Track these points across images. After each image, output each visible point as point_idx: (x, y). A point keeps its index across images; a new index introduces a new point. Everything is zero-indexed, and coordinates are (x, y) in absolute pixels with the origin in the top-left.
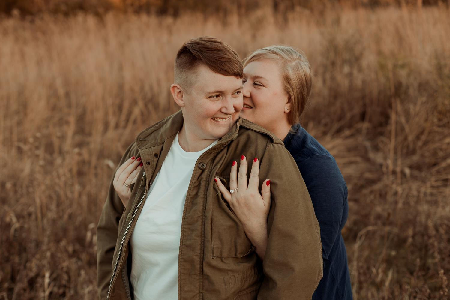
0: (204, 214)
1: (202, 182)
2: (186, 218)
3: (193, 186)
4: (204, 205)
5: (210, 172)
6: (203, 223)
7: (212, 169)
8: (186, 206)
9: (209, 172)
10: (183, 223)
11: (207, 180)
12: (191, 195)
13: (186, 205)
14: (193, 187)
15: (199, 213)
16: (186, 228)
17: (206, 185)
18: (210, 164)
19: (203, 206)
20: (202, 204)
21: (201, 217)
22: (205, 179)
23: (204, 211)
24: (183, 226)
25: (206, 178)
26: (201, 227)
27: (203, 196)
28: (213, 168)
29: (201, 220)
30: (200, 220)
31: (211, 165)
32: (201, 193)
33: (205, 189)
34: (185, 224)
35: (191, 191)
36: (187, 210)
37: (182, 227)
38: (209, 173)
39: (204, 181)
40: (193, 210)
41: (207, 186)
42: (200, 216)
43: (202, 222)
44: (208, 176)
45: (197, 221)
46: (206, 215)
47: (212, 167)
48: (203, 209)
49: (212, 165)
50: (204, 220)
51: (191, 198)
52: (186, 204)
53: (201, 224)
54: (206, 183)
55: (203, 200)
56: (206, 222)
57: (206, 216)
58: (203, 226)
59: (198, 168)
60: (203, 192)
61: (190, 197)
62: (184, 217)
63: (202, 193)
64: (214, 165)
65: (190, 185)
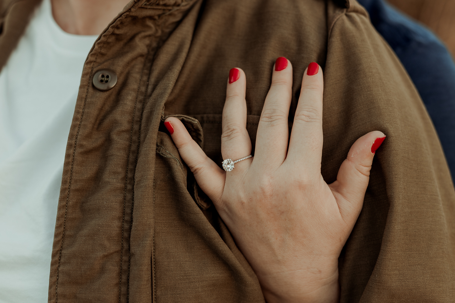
0: (125, 245)
1: (114, 137)
2: (62, 260)
3: (79, 150)
4: (124, 213)
5: (144, 103)
6: (124, 277)
7: (150, 90)
8: (62, 220)
9: (140, 102)
10: (55, 279)
11: (132, 129)
12: (76, 181)
13: (62, 216)
14: (83, 154)
15: (106, 243)
16: (64, 296)
17: (130, 146)
18: (142, 77)
19: (122, 219)
20: (117, 213)
21: (116, 258)
22: (125, 126)
23: (126, 235)
24: (54, 287)
25: (129, 122)
26: (116, 290)
27: (120, 185)
28: (150, 87)
29: (117, 268)
30: (112, 269)
31: (145, 78)
32: (115, 173)
33: (127, 161)
34: (60, 280)
35: (76, 168)
36: (68, 233)
37: (50, 293)
38: (139, 106)
39: (123, 131)
40: (85, 232)
41: (134, 148)
42: (112, 254)
43: (120, 274)
44: (138, 114)
45: (102, 270)
46: (133, 250)
47: (148, 85)
48: (122, 228)
49: (149, 78)
50: (125, 267)
51: (77, 190)
52: (63, 211)
53: (115, 281)
54: (131, 140)
55: (120, 198)
56: (131, 276)
57: (133, 255)
58: (124, 289)
59: (91, 90)
60: (120, 170)
61: (73, 187)
62: (57, 258)
63: (118, 173)
64: (153, 80)
65: (69, 146)
